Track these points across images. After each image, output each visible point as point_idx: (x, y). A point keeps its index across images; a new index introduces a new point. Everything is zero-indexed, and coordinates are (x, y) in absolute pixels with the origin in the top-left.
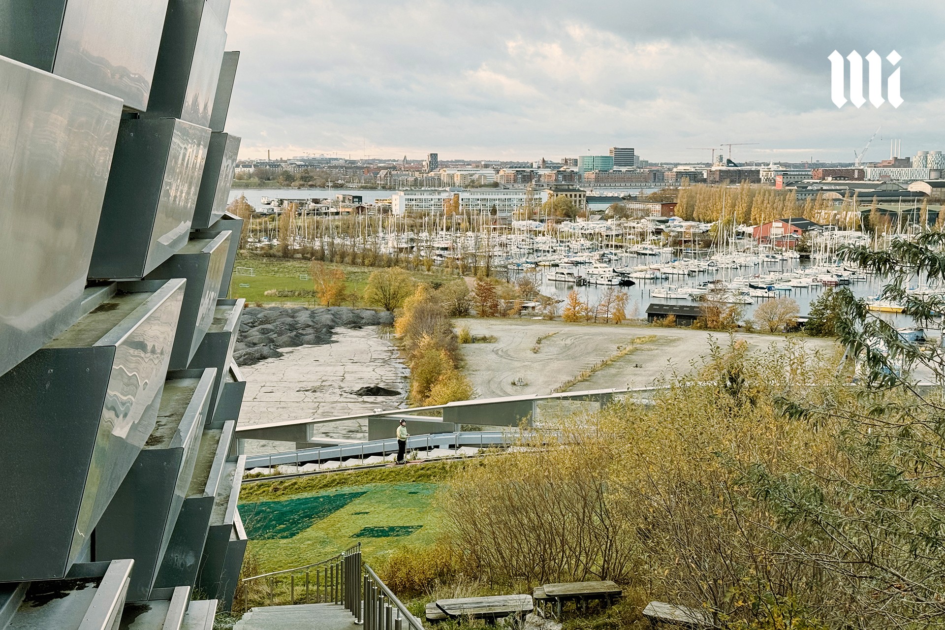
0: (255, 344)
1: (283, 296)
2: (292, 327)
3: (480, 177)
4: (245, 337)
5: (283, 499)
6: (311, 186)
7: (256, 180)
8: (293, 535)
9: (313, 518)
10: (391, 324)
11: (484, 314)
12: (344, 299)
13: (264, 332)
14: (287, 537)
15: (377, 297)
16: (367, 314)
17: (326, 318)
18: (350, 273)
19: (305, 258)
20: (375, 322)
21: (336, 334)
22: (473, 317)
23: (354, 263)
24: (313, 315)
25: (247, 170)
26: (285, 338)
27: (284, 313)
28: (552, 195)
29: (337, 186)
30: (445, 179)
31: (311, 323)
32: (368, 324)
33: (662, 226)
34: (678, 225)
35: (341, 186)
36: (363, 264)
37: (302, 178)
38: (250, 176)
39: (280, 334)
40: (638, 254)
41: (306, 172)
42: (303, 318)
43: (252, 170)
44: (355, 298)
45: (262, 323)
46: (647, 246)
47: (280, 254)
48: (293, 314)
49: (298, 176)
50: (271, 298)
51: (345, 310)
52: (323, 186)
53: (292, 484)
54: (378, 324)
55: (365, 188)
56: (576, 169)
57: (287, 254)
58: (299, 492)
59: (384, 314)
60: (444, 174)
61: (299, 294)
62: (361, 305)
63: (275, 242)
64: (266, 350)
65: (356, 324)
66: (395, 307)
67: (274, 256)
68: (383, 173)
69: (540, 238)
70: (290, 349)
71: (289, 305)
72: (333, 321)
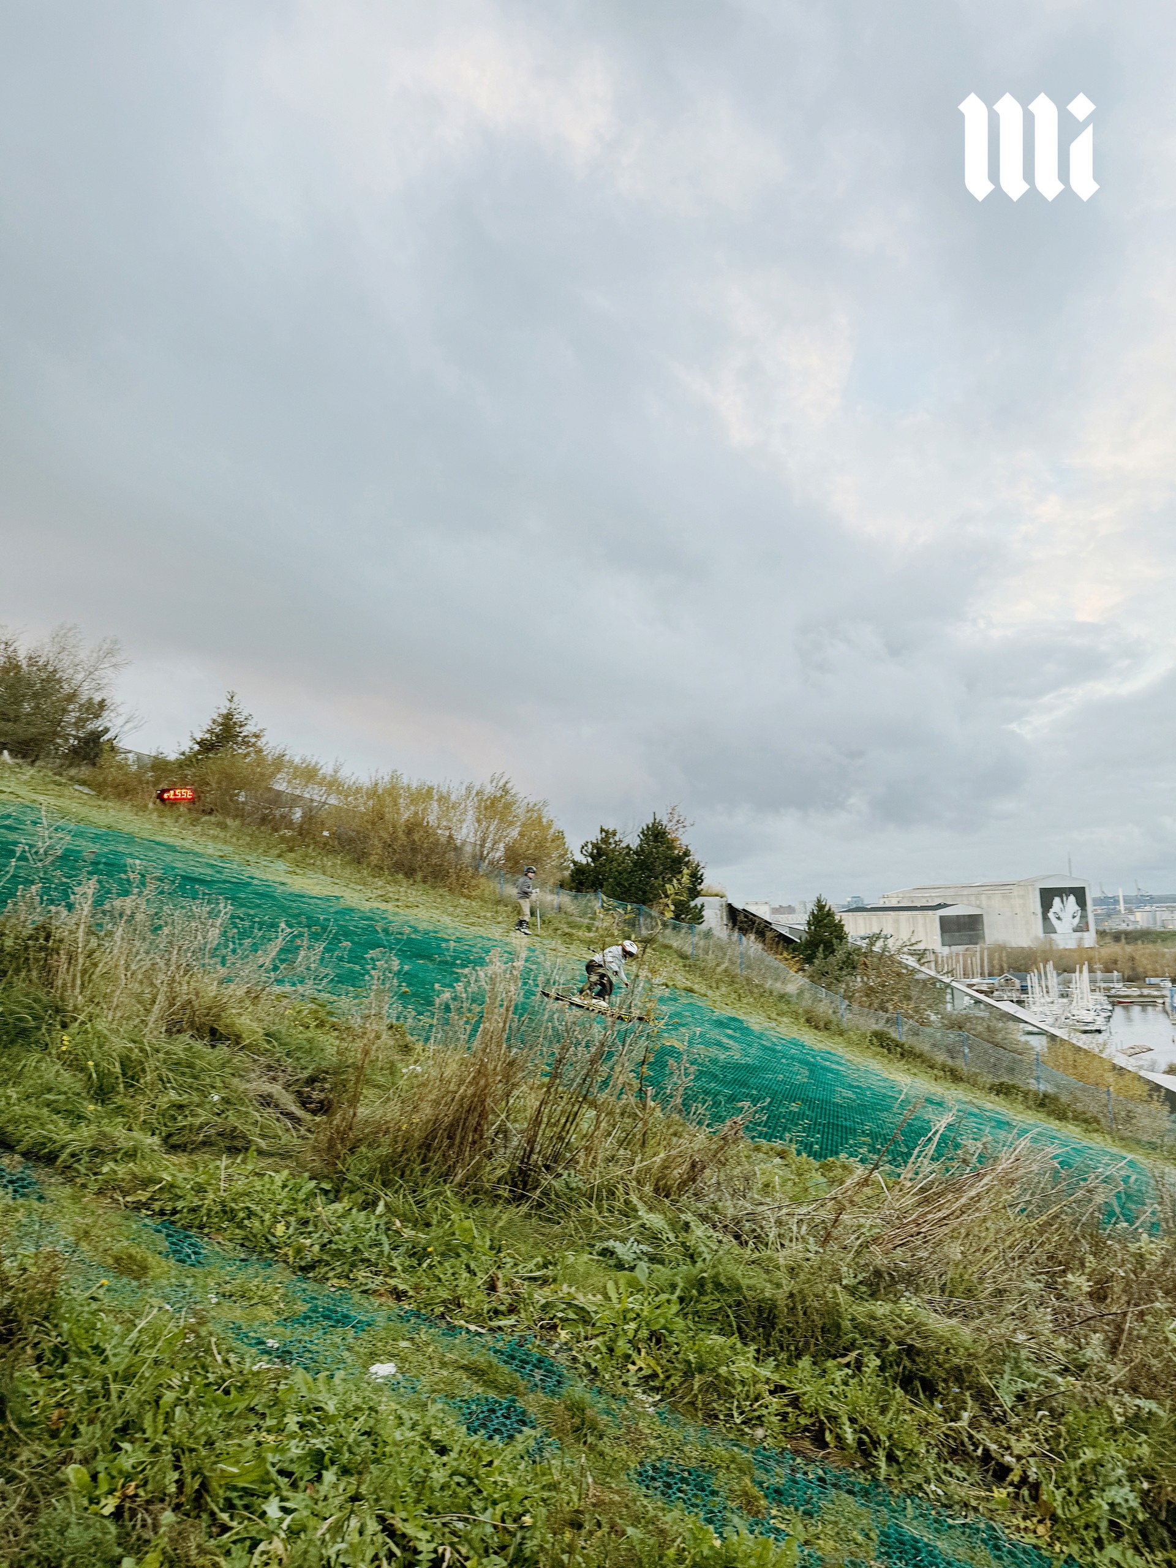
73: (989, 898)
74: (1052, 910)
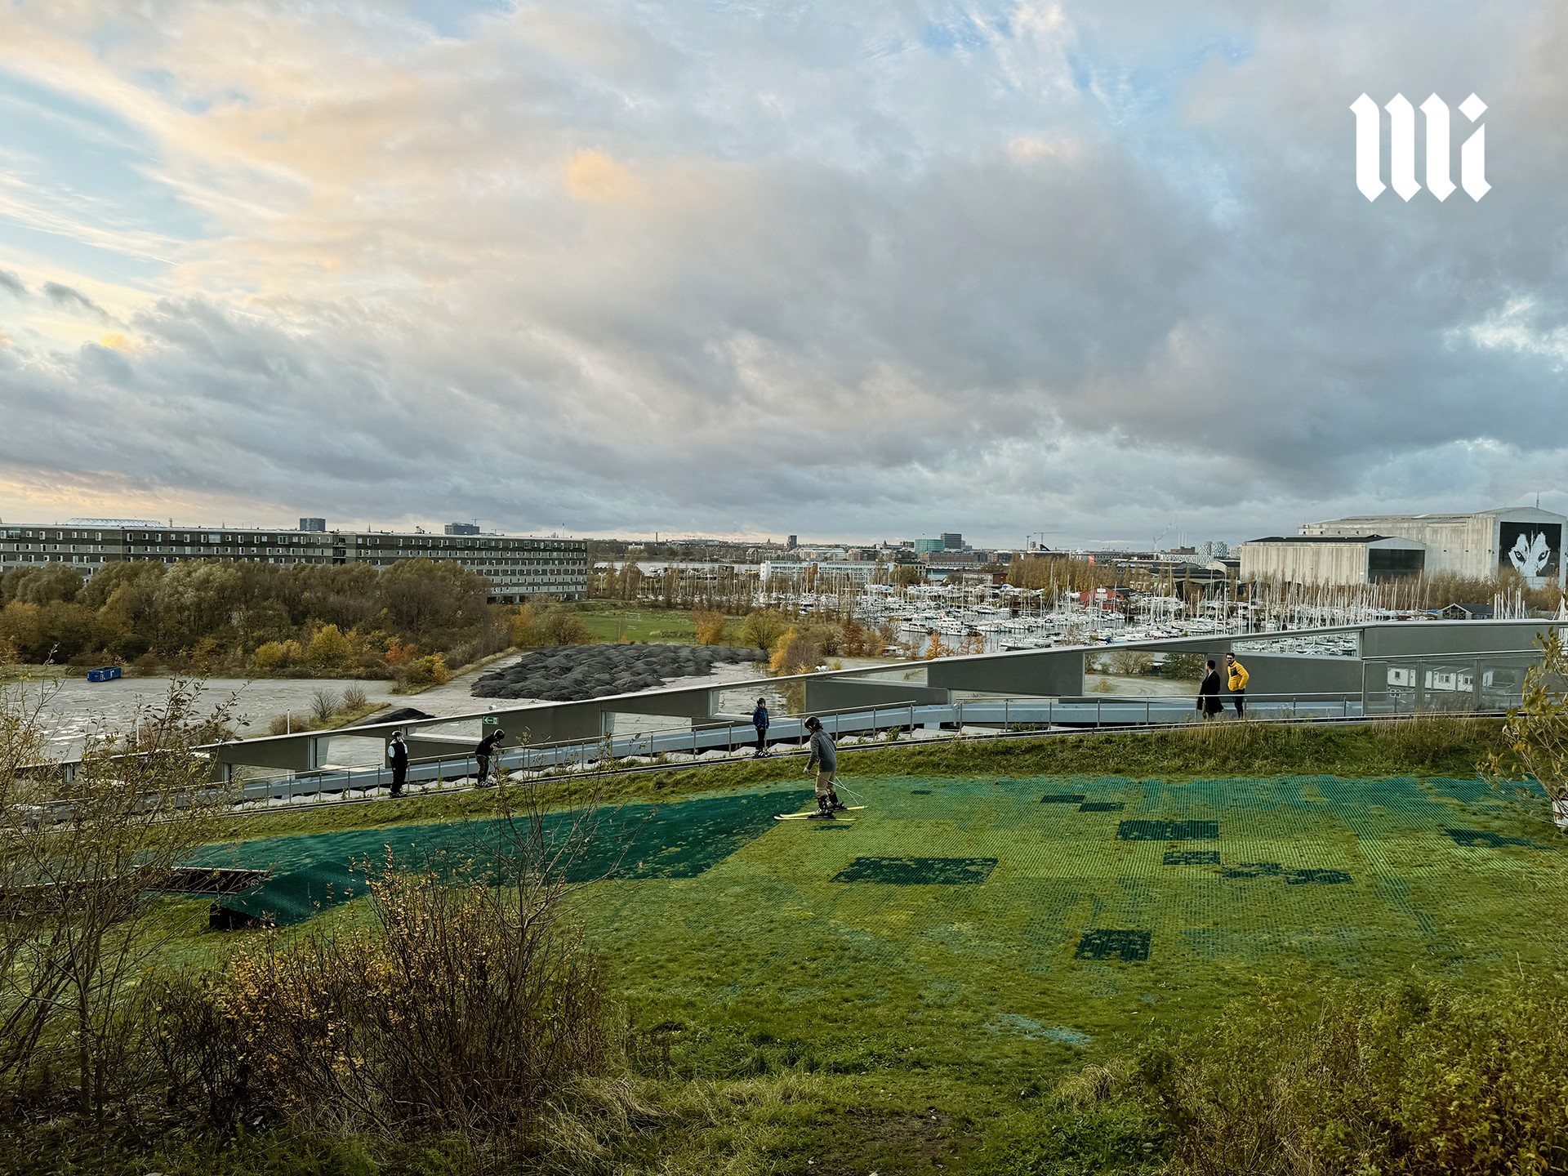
0: (640, 674)
1: (666, 636)
2: (674, 661)
3: (832, 556)
4: (631, 668)
5: (673, 800)
6: (691, 560)
7: (646, 554)
8: (697, 870)
9: (736, 834)
10: (766, 661)
11: (850, 654)
12: (722, 639)
13: (648, 664)
14: (684, 875)
15: (752, 637)
16: (743, 652)
17: (706, 654)
18: (726, 620)
19: (685, 608)
20: (750, 658)
21: (715, 667)
22: (841, 656)
23: (729, 613)
24: (693, 651)
25: (638, 547)
26: (667, 669)
27: (668, 649)
28: (897, 566)
29: (713, 561)
30: (802, 556)
31: (691, 658)
32: (744, 660)
33: (997, 591)
34: (1010, 590)
35: (716, 561)
36: (738, 614)
37: (683, 554)
38: (641, 551)
39: (663, 666)
40: (979, 613)
41: (687, 548)
42: (685, 653)
43: (642, 547)
44: (732, 639)
45: (646, 657)
46: (986, 606)
47: (665, 605)
48: (676, 650)
49: (681, 552)
50: (655, 637)
51: (723, 648)
52: (701, 561)
53: (688, 777)
54: (754, 660)
55: (735, 562)
56: (913, 551)
57: (670, 606)
58: (700, 790)
59: (758, 651)
60: (802, 553)
61: (681, 635)
62: (737, 644)
63: (661, 598)
64: (649, 679)
65: (733, 660)
66: (769, 646)
67: (659, 607)
68: (750, 551)
69: (889, 599)
70: (672, 679)
71: (671, 643)
72: (712, 656)
73: (1435, 531)
74: (1514, 549)
